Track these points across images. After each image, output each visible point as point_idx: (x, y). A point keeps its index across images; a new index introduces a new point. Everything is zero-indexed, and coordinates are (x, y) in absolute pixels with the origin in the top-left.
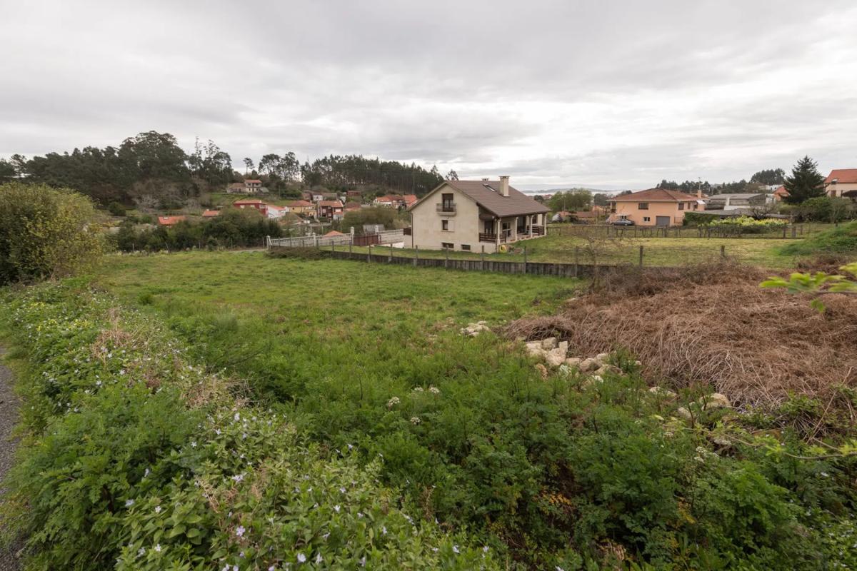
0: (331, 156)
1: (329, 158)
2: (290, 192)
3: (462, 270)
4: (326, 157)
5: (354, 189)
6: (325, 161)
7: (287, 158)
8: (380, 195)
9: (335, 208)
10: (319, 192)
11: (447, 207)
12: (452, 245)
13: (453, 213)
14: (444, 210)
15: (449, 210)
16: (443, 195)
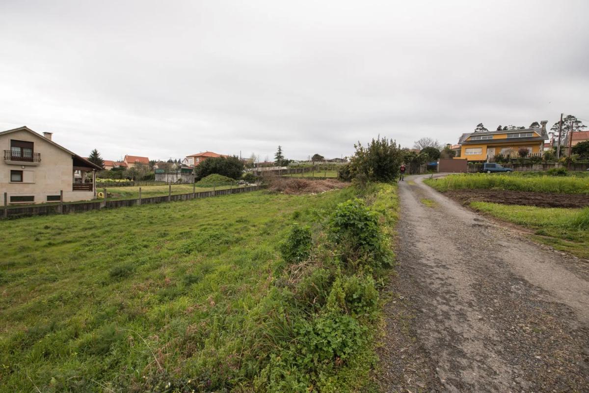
3: (181, 200)
11: (19, 156)
12: (31, 198)
13: (35, 163)
14: (13, 158)
15: (22, 159)
16: (12, 140)
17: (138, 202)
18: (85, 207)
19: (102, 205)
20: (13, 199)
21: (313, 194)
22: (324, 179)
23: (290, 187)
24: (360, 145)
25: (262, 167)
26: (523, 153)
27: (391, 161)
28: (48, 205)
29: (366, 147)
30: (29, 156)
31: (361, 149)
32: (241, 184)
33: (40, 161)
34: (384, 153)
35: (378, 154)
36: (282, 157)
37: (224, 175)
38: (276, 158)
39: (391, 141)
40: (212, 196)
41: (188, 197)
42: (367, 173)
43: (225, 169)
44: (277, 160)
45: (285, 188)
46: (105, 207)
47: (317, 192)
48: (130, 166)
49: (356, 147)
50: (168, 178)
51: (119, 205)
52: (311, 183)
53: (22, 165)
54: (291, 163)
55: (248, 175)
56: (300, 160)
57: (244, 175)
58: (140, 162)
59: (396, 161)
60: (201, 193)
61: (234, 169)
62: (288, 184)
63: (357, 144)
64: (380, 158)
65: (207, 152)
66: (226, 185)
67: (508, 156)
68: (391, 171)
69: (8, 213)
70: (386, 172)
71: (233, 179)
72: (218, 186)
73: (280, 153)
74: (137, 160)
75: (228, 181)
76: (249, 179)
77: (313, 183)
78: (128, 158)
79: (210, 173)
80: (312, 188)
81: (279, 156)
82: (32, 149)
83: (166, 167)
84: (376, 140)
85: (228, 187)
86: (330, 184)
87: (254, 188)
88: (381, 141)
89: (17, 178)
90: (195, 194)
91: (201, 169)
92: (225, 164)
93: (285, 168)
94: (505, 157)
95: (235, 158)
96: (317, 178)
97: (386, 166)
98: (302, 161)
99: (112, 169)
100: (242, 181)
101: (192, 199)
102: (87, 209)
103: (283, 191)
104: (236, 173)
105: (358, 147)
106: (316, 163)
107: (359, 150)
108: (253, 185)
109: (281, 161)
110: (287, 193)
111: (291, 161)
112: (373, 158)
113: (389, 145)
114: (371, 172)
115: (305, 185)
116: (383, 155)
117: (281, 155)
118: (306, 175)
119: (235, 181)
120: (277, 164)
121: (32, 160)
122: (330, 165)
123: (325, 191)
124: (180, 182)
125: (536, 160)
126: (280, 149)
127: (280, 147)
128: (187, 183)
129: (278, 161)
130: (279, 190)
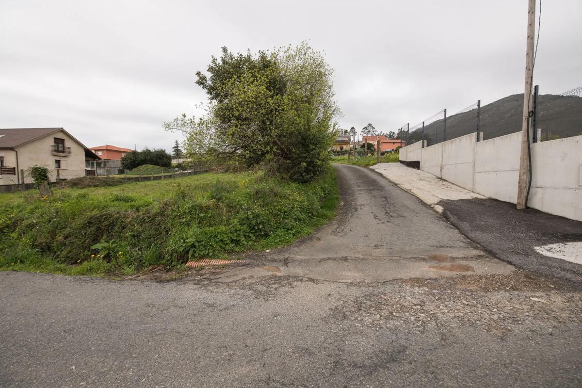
11: (57, 149)
13: (67, 154)
14: (55, 151)
15: (58, 151)
26: (342, 148)
30: (63, 149)
32: (177, 171)
33: (70, 152)
36: (180, 150)
43: (156, 160)
44: (175, 153)
53: (60, 156)
67: (336, 150)
73: (177, 147)
81: (176, 149)
82: (64, 144)
89: (58, 165)
94: (335, 150)
100: (176, 169)
121: (63, 152)
125: (346, 151)
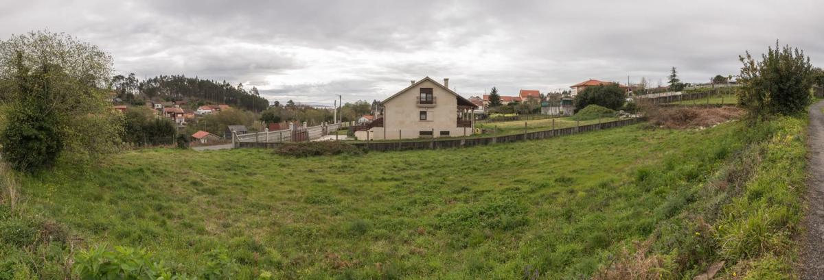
0: (161, 76)
1: (159, 77)
2: (137, 102)
4: (157, 77)
5: (181, 100)
6: (155, 80)
7: (129, 78)
8: (201, 104)
9: (177, 113)
10: (158, 102)
11: (425, 100)
12: (431, 133)
13: (433, 105)
14: (422, 102)
15: (426, 102)
16: (421, 89)
17: (494, 141)
18: (449, 144)
19: (463, 143)
20: (422, 133)
21: (702, 128)
22: (719, 106)
23: (674, 119)
24: (749, 56)
25: (654, 93)
27: (798, 82)
28: (440, 140)
29: (758, 61)
30: (430, 100)
31: (752, 63)
32: (621, 115)
33: (436, 102)
34: (787, 69)
35: (777, 71)
36: (678, 80)
37: (603, 106)
38: (670, 82)
39: (797, 51)
40: (575, 133)
41: (566, 131)
42: (760, 99)
43: (604, 98)
44: (671, 84)
45: (666, 120)
46: (464, 145)
47: (707, 125)
48: (524, 100)
49: (742, 59)
50: (552, 111)
51: (477, 143)
52: (702, 113)
53: (426, 107)
54: (687, 87)
55: (630, 104)
56: (698, 83)
57: (625, 105)
58: (533, 96)
59: (804, 82)
60: (561, 130)
61: (613, 97)
62: (670, 115)
63: (744, 56)
64: (781, 77)
65: (591, 80)
66: (603, 117)
68: (799, 98)
69: (402, 146)
70: (791, 99)
71: (612, 110)
72: (594, 119)
73: (674, 76)
74: (530, 94)
75: (606, 112)
76: (631, 108)
77: (704, 113)
78: (523, 93)
79: (589, 103)
80: (701, 120)
81: (673, 79)
82: (432, 93)
83: (555, 99)
84: (774, 49)
85: (596, 122)
86: (727, 113)
87: (632, 122)
88: (781, 51)
89: (423, 117)
90: (555, 131)
91: (579, 100)
92: (603, 92)
93: (679, 93)
95: (616, 85)
96: (711, 106)
97: (790, 90)
98: (700, 85)
99: (509, 105)
100: (621, 112)
101: (551, 137)
102: (451, 146)
103: (663, 124)
104: (616, 102)
105: (746, 60)
106: (716, 86)
107: (748, 65)
108: (634, 116)
109: (676, 85)
110: (669, 128)
111: (686, 84)
112: (769, 77)
113: (794, 56)
114: (767, 99)
115: (694, 116)
116: (784, 72)
117: (676, 78)
118: (698, 102)
119: (615, 112)
120: (670, 89)
121: (432, 103)
122: (733, 88)
123: (719, 124)
124: (561, 115)
126: (674, 72)
127: (674, 68)
128: (566, 116)
129: (673, 85)
130: (658, 124)
